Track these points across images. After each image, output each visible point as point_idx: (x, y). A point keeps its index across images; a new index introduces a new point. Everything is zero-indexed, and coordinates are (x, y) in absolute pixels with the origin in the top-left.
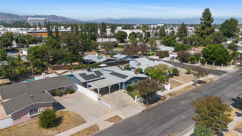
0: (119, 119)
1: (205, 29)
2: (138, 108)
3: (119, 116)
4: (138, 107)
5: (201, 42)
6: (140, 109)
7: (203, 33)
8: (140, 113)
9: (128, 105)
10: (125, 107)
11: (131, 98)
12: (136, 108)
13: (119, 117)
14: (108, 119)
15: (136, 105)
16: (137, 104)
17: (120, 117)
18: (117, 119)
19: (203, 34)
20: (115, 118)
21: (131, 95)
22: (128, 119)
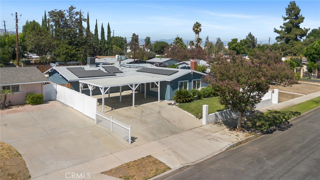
0: (157, 170)
1: (292, 31)
2: (216, 137)
3: (156, 160)
4: (213, 135)
5: (288, 50)
6: (222, 141)
7: (290, 37)
8: (224, 150)
9: (183, 130)
10: (176, 133)
11: (190, 114)
12: (210, 137)
13: (156, 162)
14: (117, 169)
15: (206, 130)
16: (208, 127)
17: (161, 162)
18: (148, 169)
19: (290, 40)
20: (144, 163)
21: (188, 108)
22: (188, 169)
